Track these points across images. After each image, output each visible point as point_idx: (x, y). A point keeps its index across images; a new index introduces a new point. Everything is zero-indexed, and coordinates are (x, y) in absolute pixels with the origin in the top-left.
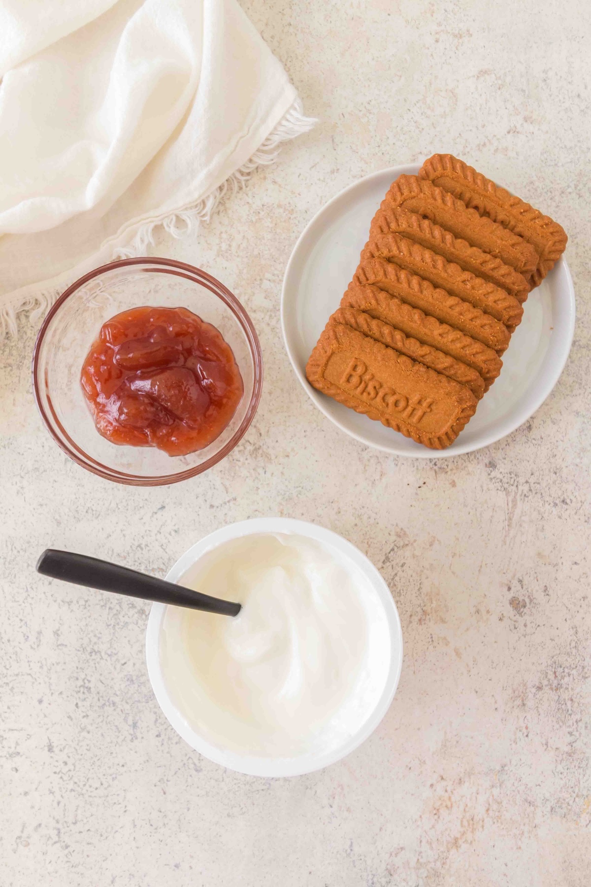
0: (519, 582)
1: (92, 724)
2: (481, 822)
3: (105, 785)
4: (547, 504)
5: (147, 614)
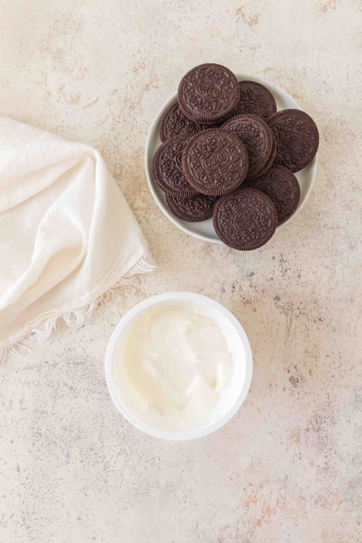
0: (294, 367)
1: (42, 455)
2: (274, 510)
3: (51, 491)
4: (310, 321)
5: (74, 389)
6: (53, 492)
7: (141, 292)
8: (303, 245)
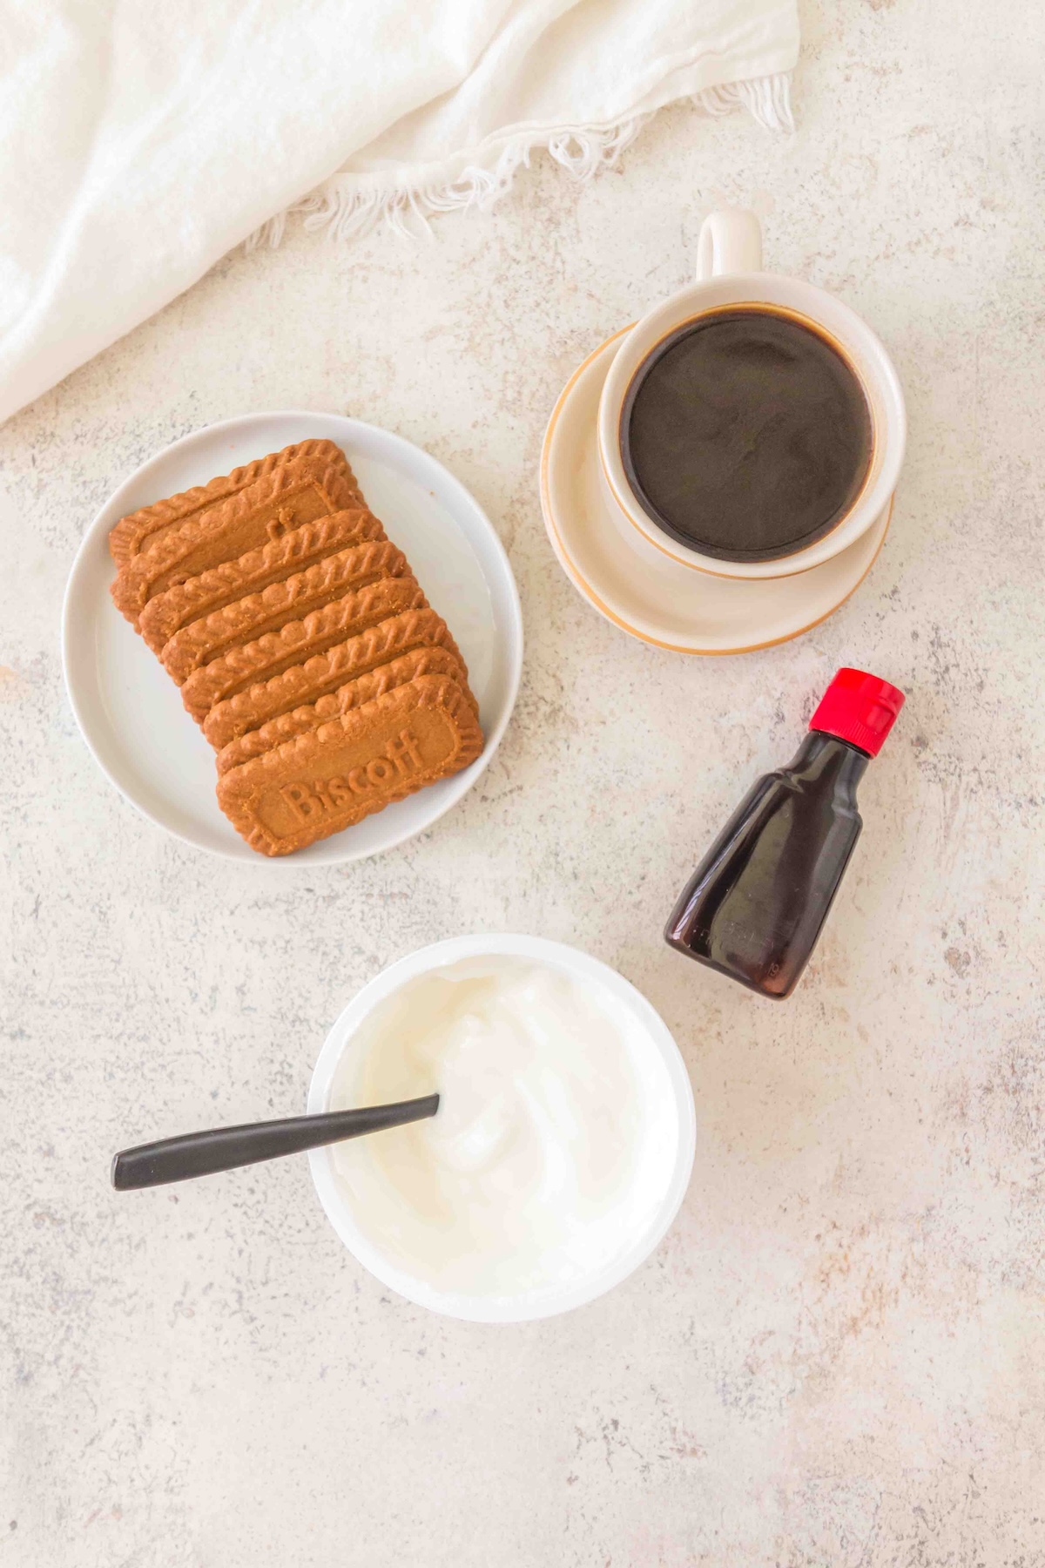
0: (960, 924)
2: (893, 1295)
3: (313, 1225)
4: (1005, 805)
5: (381, 963)
6: (319, 1227)
7: (561, 714)
8: (994, 603)
